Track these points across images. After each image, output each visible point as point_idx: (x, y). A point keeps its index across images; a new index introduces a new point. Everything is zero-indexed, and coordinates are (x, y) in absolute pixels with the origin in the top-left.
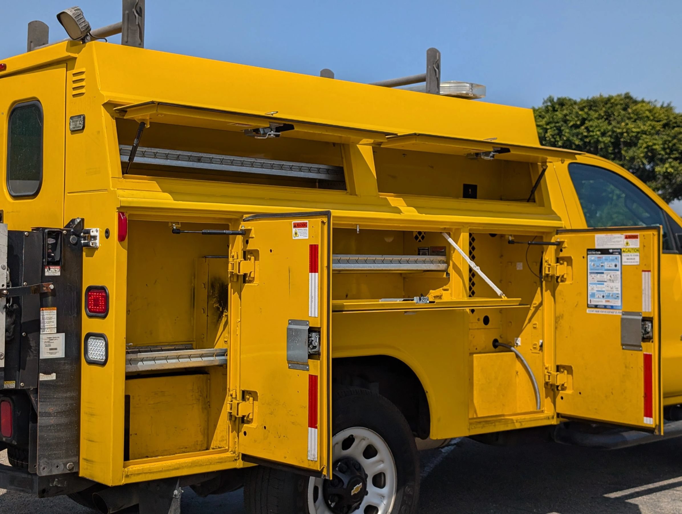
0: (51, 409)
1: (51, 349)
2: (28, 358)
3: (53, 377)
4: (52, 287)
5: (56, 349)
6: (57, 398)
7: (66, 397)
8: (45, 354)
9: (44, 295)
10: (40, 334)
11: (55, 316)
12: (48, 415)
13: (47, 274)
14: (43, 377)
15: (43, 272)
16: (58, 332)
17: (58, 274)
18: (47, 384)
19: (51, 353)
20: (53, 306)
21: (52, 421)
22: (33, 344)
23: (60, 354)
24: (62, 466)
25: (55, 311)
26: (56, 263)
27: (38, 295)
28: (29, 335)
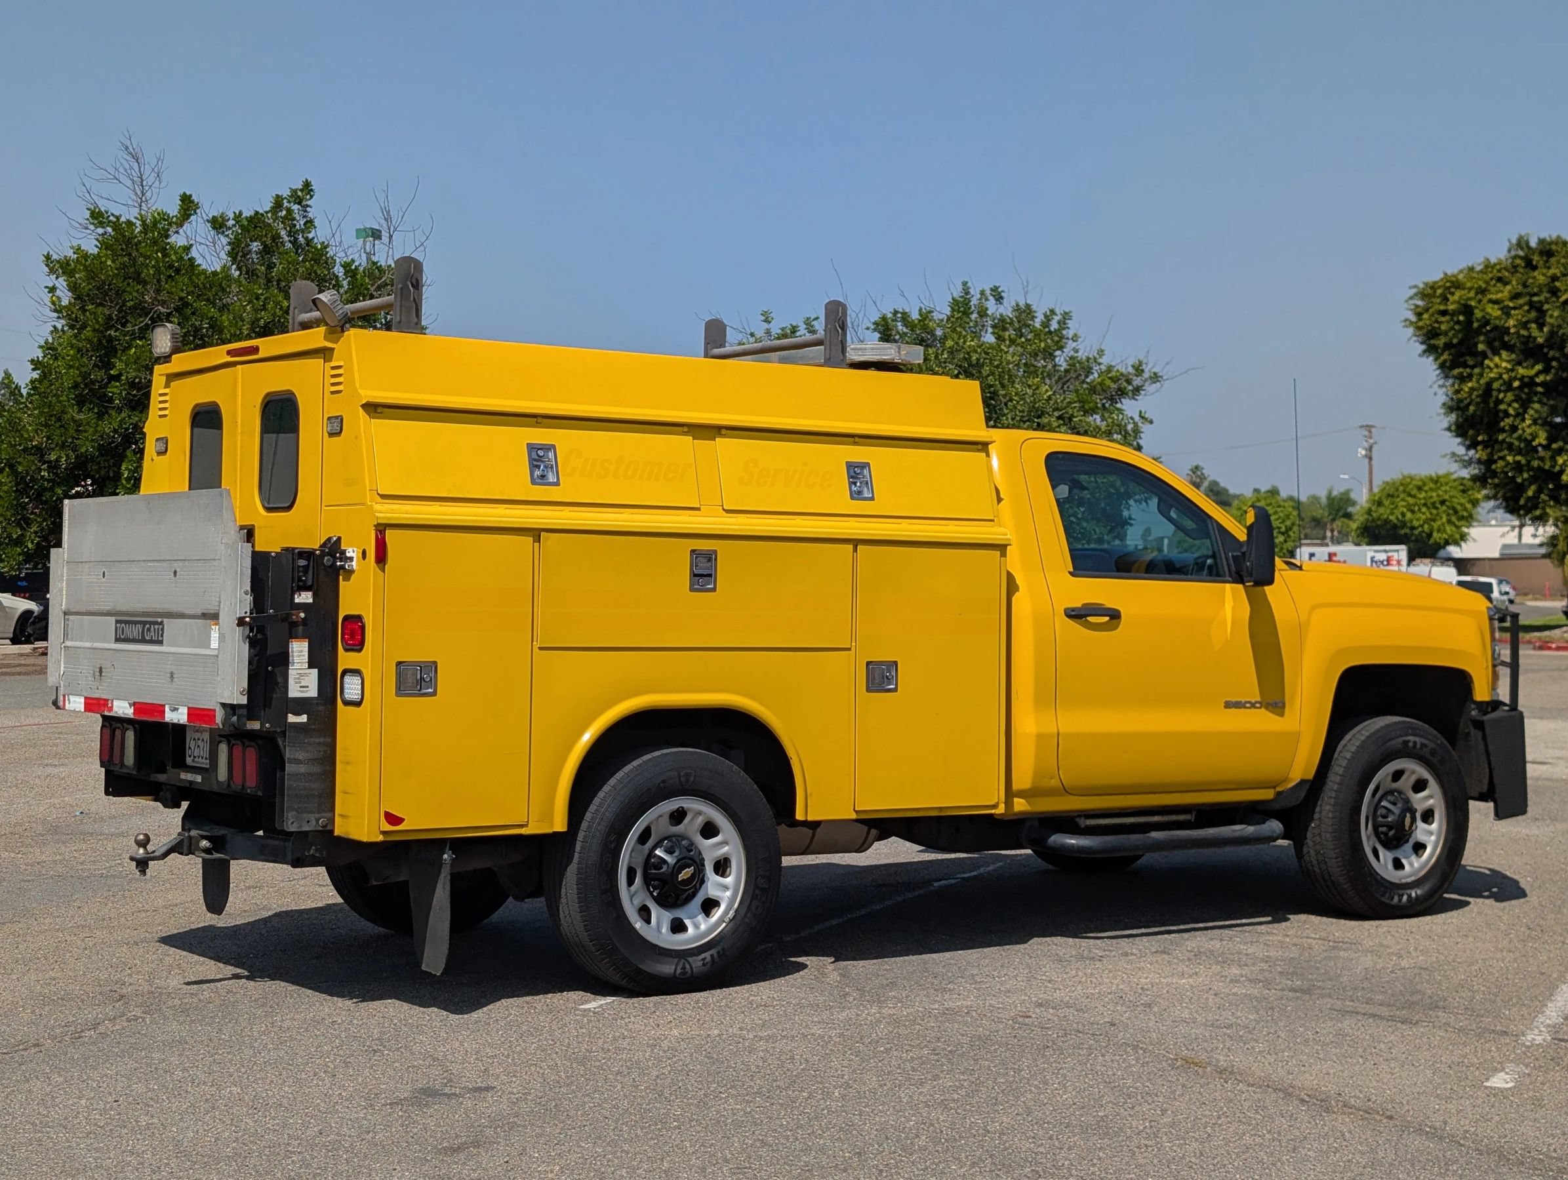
0: (301, 756)
1: (301, 687)
2: (275, 696)
3: (303, 718)
4: (302, 615)
5: (307, 687)
6: (308, 743)
7: (319, 743)
8: (294, 692)
9: (294, 625)
10: (288, 669)
11: (307, 649)
12: (297, 762)
13: (297, 601)
14: (292, 718)
15: (293, 598)
16: (310, 667)
17: (311, 601)
18: (296, 727)
19: (302, 692)
20: (304, 637)
21: (302, 769)
22: (280, 680)
23: (313, 692)
24: (314, 822)
25: (307, 643)
26: (307, 589)
27: (286, 625)
28: (277, 670)
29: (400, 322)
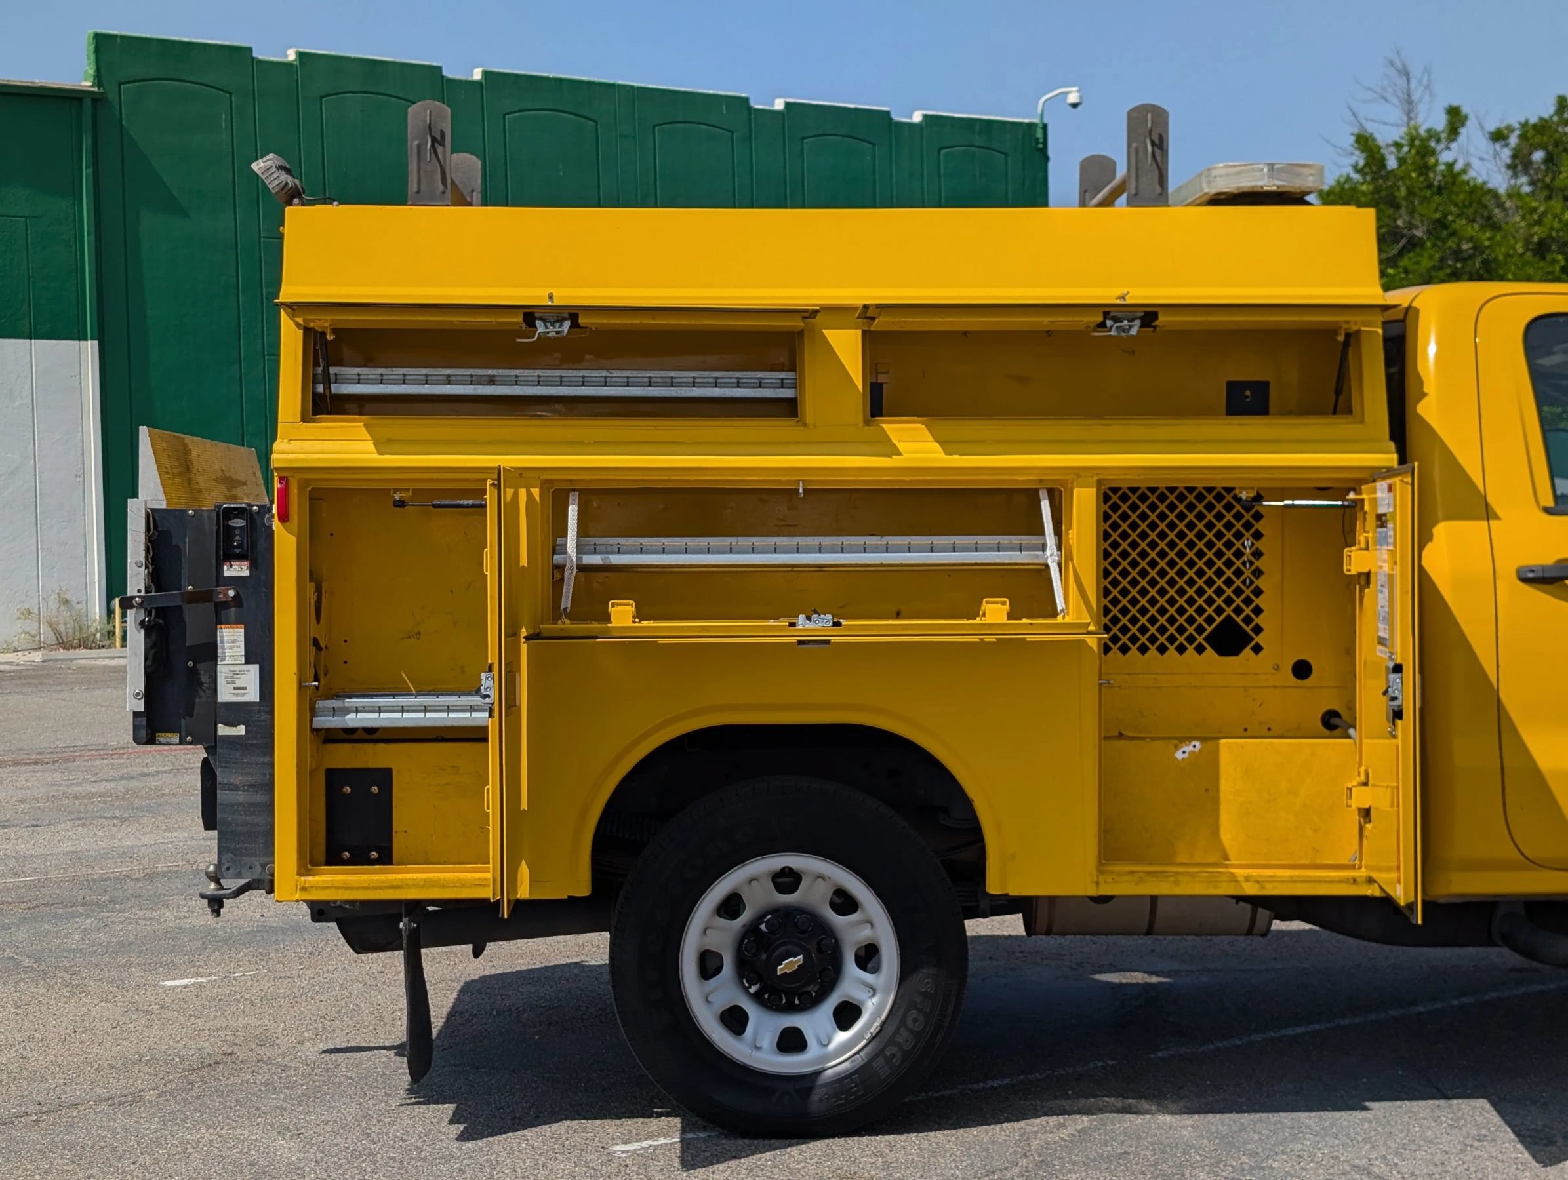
0: (238, 779)
1: (235, 689)
2: (197, 700)
3: (241, 730)
4: (231, 593)
5: (244, 688)
6: (247, 763)
7: (263, 763)
8: (225, 694)
9: (221, 606)
10: (216, 665)
11: (242, 638)
12: (234, 788)
13: (227, 573)
14: (224, 730)
15: (219, 570)
16: (248, 662)
17: (246, 573)
18: (231, 741)
19: (237, 695)
20: (238, 622)
21: (241, 797)
22: (205, 679)
23: (252, 695)
24: (258, 868)
25: (242, 631)
26: (241, 557)
27: (210, 607)
28: (199, 666)
29: (418, 192)
